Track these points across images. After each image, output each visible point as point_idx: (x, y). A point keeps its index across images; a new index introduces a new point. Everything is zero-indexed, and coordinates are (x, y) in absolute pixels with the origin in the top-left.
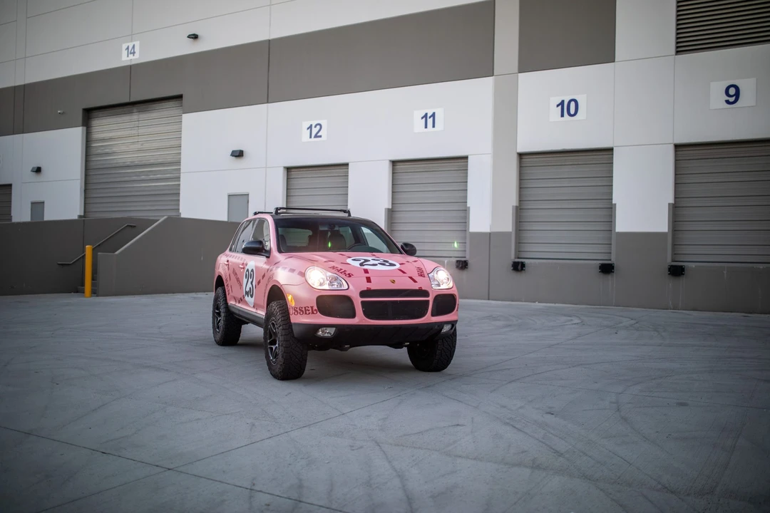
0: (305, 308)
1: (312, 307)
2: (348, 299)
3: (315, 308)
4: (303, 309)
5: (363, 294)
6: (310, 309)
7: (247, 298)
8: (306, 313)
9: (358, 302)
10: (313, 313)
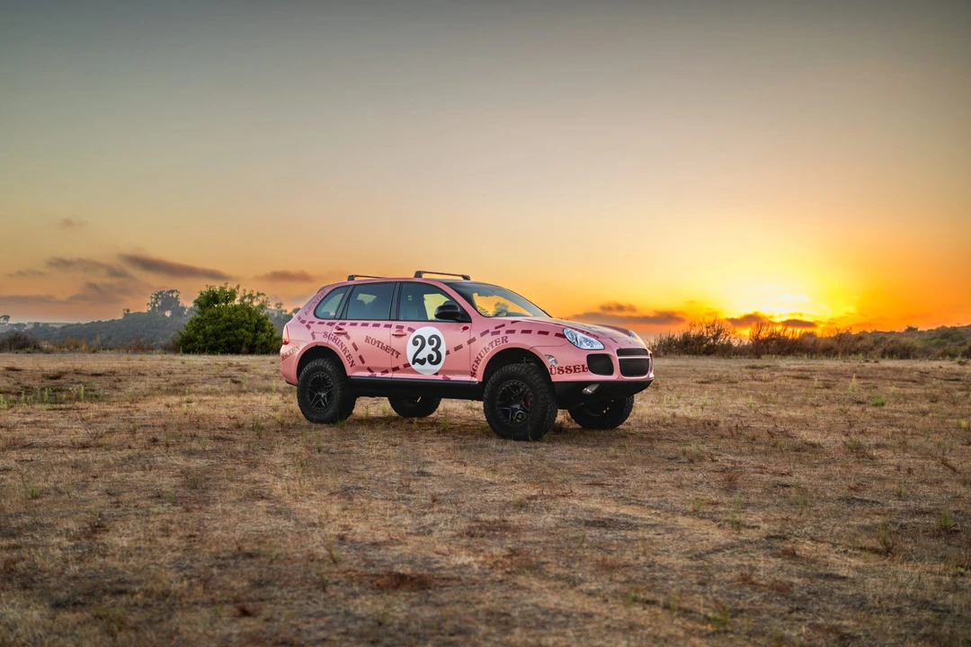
0: (574, 367)
1: (583, 366)
2: (607, 357)
3: (586, 366)
4: (572, 368)
5: (620, 352)
6: (581, 367)
7: (417, 366)
8: (575, 372)
9: (616, 359)
10: (584, 371)
